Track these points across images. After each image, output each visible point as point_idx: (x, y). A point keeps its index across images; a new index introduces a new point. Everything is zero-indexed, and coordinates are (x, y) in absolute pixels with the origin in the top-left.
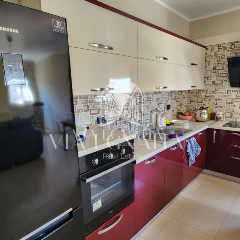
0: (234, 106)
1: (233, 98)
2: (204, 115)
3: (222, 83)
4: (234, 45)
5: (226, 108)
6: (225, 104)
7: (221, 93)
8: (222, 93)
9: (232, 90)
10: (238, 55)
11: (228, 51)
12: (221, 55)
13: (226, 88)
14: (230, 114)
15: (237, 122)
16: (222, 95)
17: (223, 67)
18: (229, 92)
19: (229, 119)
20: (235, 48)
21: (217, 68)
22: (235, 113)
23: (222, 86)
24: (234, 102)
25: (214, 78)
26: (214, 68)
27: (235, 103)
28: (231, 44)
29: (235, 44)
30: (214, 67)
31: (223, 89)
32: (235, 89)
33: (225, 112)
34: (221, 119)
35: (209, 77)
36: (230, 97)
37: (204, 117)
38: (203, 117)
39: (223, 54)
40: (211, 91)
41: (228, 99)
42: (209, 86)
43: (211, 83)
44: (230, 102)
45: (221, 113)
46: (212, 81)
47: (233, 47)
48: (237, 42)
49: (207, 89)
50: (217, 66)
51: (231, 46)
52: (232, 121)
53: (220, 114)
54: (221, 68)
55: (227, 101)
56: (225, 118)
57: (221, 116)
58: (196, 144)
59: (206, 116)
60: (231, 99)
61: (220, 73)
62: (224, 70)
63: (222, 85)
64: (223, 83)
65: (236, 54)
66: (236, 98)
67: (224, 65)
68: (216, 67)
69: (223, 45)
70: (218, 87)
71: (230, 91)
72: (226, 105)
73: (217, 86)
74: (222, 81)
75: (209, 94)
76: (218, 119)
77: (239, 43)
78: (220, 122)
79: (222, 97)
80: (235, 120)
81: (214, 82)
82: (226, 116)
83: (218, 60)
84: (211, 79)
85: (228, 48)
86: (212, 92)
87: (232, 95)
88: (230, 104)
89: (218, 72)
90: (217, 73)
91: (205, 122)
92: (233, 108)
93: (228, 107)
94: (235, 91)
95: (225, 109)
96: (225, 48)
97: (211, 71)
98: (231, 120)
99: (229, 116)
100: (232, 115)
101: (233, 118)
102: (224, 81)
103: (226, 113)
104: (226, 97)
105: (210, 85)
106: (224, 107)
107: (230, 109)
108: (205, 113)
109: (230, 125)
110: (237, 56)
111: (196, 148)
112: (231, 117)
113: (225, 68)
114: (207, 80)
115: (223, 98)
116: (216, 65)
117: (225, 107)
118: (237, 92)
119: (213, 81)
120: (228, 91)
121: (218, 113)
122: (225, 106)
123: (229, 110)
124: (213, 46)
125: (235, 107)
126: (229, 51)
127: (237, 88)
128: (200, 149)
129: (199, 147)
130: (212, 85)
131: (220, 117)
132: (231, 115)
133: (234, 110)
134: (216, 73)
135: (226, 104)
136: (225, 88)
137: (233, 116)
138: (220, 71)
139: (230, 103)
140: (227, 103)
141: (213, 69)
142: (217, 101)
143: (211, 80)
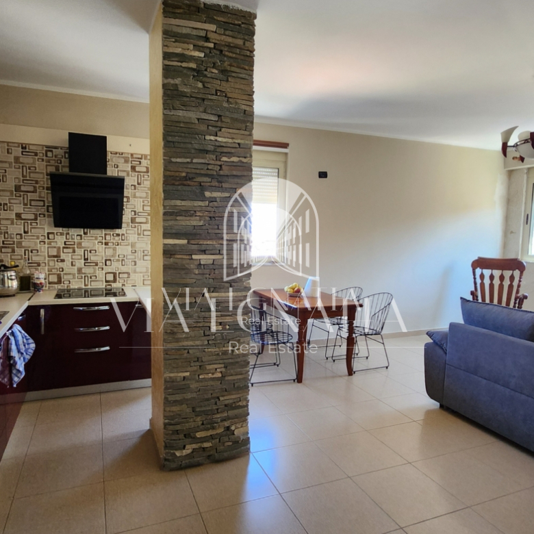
0: (63, 261)
1: (59, 248)
2: (10, 281)
3: (36, 219)
4: (52, 151)
5: (49, 265)
6: (45, 258)
7: (35, 238)
8: (38, 238)
9: (55, 232)
10: (60, 171)
11: (40, 160)
12: (28, 164)
13: (44, 228)
14: (56, 276)
15: (70, 290)
16: (38, 241)
17: (35, 187)
18: (51, 236)
19: (56, 285)
20: (54, 158)
21: (23, 188)
22: (66, 274)
23: (35, 224)
24: (62, 254)
25: (19, 208)
26: (18, 188)
27: (63, 256)
28: (45, 149)
29: (54, 150)
30: (16, 186)
31: (40, 230)
32: (60, 230)
33: (47, 273)
34: (43, 287)
35: (7, 204)
36: (53, 244)
37: (10, 285)
38: (9, 287)
39: (32, 164)
40: (15, 233)
41: (49, 249)
42: (9, 222)
43: (14, 217)
44: (55, 254)
45: (42, 276)
46: (14, 212)
47: (50, 154)
48: (56, 148)
49: (5, 228)
50: (22, 184)
51: (46, 151)
52: (62, 288)
53: (40, 276)
54: (31, 189)
55: (48, 253)
56: (48, 285)
57: (43, 281)
58: (26, 336)
59: (14, 284)
60: (55, 249)
61: (29, 199)
62: (38, 194)
63: (37, 223)
64: (39, 218)
65: (57, 168)
66: (64, 248)
67: (37, 186)
68: (20, 186)
69: (31, 147)
70: (30, 226)
71: (53, 233)
72: (49, 261)
73: (26, 224)
74: (36, 215)
75: (11, 238)
76: (37, 288)
77: (60, 150)
78: (41, 292)
79: (39, 245)
80: (67, 286)
81: (18, 216)
82: (50, 280)
83: (23, 174)
84: (12, 208)
85: (41, 155)
86: (17, 234)
87: (56, 242)
88: (56, 259)
89: (25, 196)
90: (24, 199)
91: (14, 295)
92: (61, 264)
93: (52, 264)
94: (61, 235)
95: (47, 268)
96: (36, 154)
97: (11, 192)
98: (59, 287)
99: (56, 280)
100: (61, 278)
101: (62, 284)
102: (40, 214)
103: (49, 275)
104: (46, 246)
105: (12, 220)
106: (44, 265)
107: (56, 267)
108: (13, 277)
109: (59, 296)
110: (57, 173)
111: (24, 346)
112: (59, 282)
113: (38, 190)
114: (4, 210)
115: (40, 247)
116: (19, 182)
117: (45, 263)
118: (65, 237)
119: (16, 214)
120: (48, 234)
121: (36, 277)
122: (47, 262)
123: (54, 269)
124: (10, 144)
125: (65, 263)
126: (43, 160)
127: (64, 229)
128: (33, 346)
129: (31, 341)
130: (15, 221)
131: (41, 283)
132: (58, 278)
133: (63, 268)
134: (22, 198)
135: (47, 258)
136: (42, 228)
137: (63, 280)
138: (29, 194)
139: (54, 256)
140: (49, 256)
141: (14, 190)
142: (30, 254)
143: (13, 210)
